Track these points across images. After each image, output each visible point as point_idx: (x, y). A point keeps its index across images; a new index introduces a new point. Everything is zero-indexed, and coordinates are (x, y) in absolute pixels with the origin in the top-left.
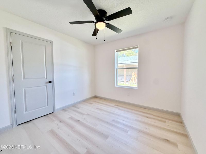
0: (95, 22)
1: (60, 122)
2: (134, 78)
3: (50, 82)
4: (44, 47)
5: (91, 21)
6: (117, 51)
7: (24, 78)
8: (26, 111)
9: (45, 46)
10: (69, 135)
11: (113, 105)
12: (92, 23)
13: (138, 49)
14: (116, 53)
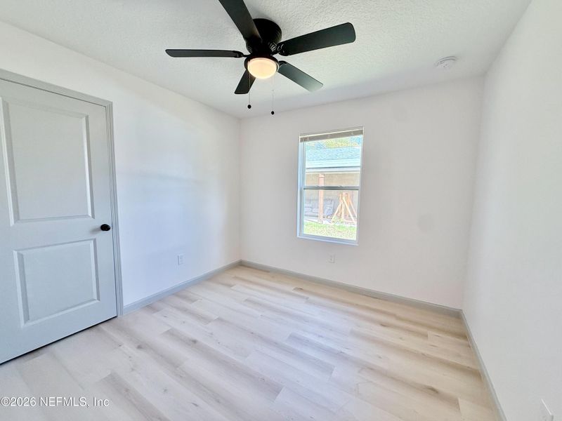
0: (245, 56)
1: (139, 347)
2: (343, 209)
3: (105, 228)
4: (84, 119)
5: (234, 52)
6: (304, 140)
7: (17, 218)
8: (27, 319)
9: (87, 118)
10: (165, 390)
11: (290, 289)
12: (236, 57)
13: (361, 137)
14: (301, 144)
